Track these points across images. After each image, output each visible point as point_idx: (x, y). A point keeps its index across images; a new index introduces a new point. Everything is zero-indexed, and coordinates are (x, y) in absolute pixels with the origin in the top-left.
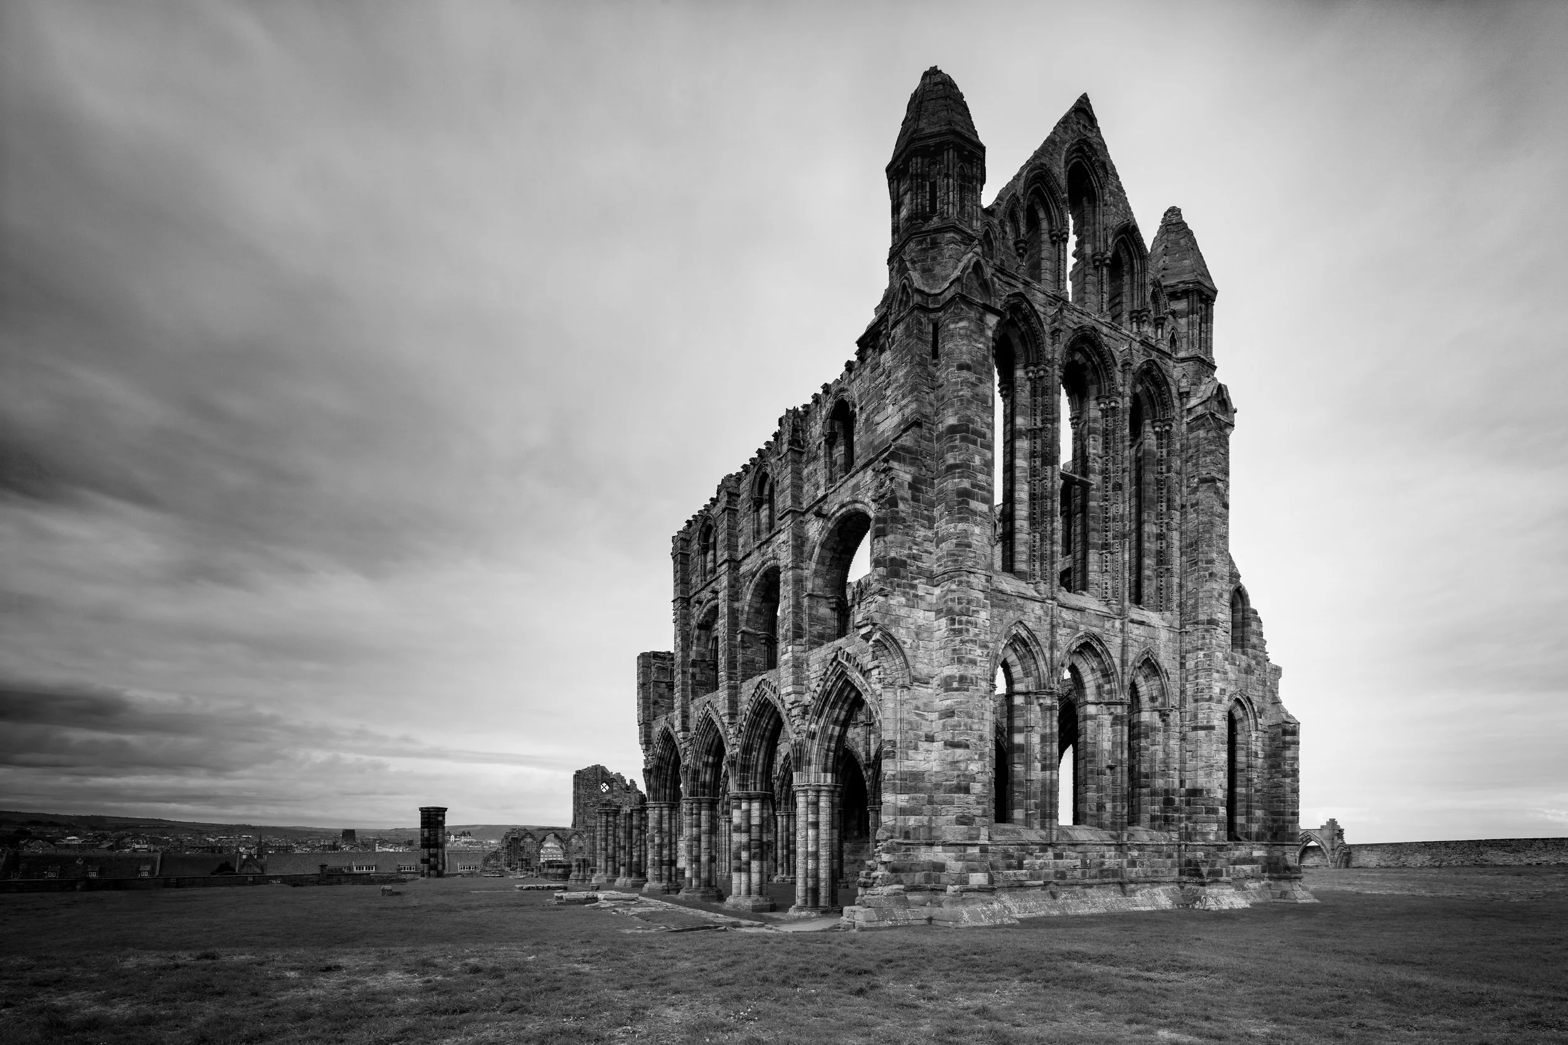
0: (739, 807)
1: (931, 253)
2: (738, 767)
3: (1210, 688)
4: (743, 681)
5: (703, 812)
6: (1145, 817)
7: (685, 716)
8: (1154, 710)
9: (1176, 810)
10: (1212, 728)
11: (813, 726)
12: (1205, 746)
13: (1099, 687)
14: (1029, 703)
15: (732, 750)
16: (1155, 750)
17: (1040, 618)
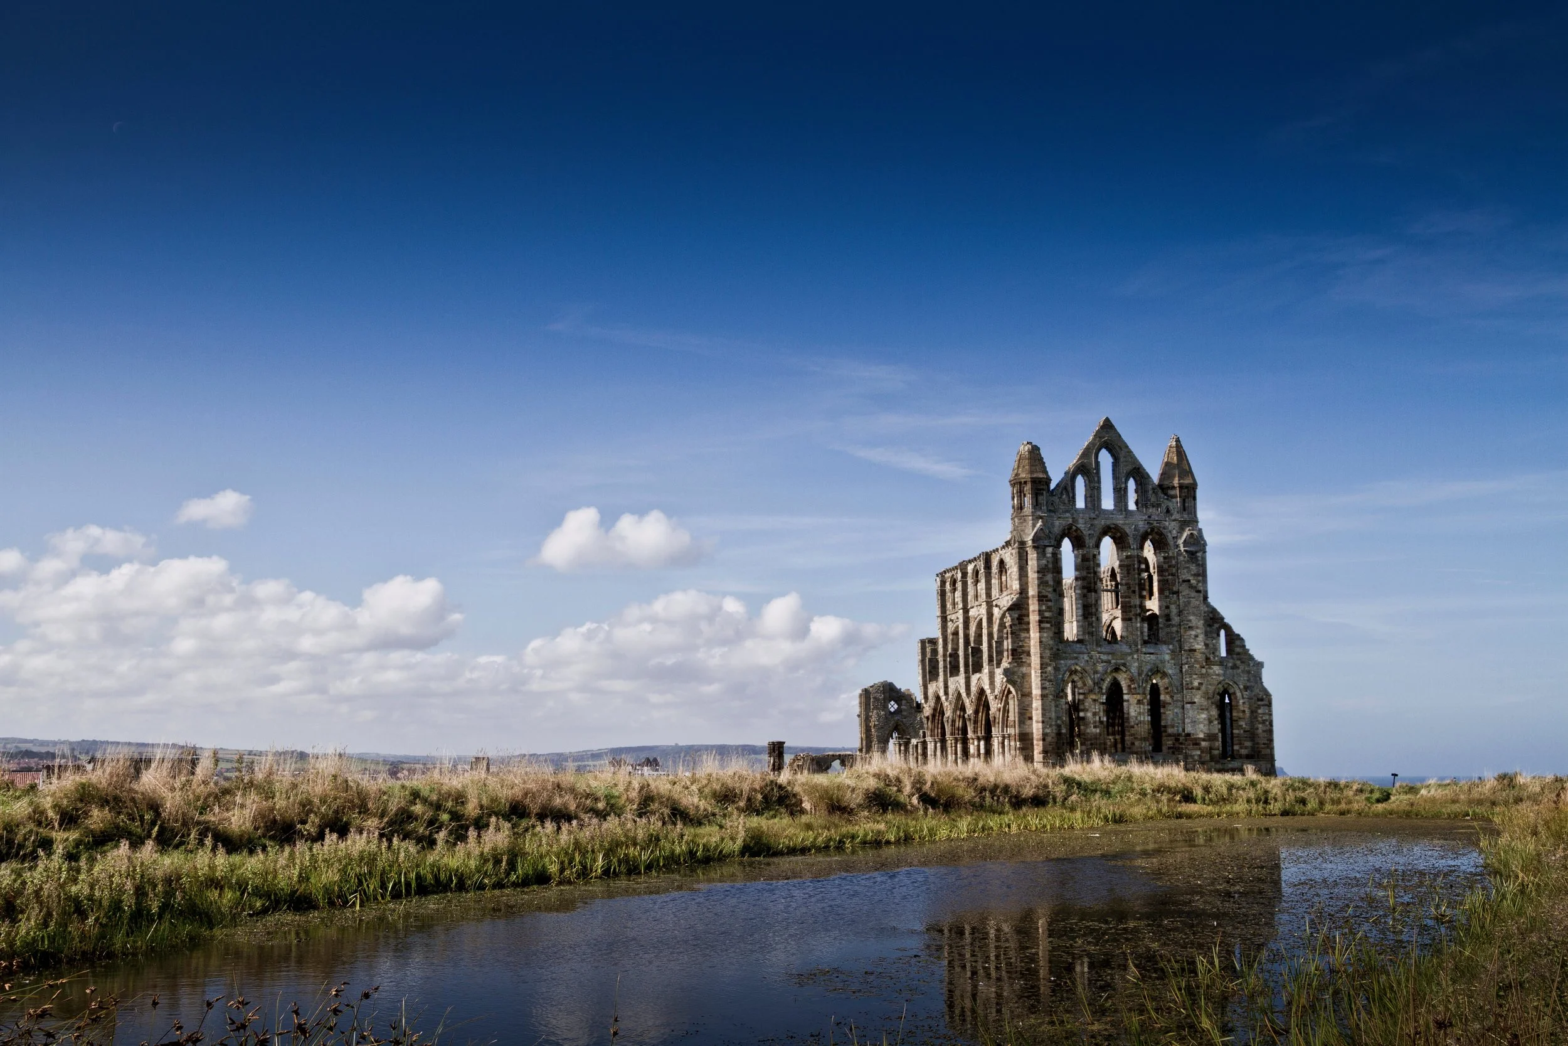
0: (973, 744)
1: (1024, 524)
2: (972, 722)
3: (1192, 683)
4: (973, 674)
5: (958, 746)
6: (1164, 748)
7: (946, 687)
8: (1167, 693)
9: (1181, 744)
10: (1195, 703)
11: (999, 705)
12: (1191, 712)
13: (1129, 686)
14: (1086, 698)
15: (970, 711)
16: (1169, 715)
17: (1087, 661)
